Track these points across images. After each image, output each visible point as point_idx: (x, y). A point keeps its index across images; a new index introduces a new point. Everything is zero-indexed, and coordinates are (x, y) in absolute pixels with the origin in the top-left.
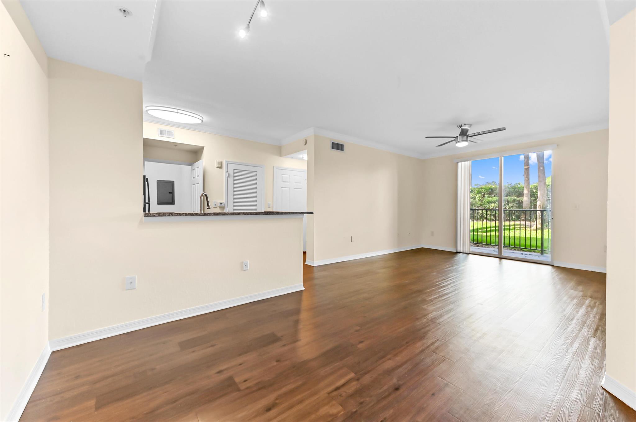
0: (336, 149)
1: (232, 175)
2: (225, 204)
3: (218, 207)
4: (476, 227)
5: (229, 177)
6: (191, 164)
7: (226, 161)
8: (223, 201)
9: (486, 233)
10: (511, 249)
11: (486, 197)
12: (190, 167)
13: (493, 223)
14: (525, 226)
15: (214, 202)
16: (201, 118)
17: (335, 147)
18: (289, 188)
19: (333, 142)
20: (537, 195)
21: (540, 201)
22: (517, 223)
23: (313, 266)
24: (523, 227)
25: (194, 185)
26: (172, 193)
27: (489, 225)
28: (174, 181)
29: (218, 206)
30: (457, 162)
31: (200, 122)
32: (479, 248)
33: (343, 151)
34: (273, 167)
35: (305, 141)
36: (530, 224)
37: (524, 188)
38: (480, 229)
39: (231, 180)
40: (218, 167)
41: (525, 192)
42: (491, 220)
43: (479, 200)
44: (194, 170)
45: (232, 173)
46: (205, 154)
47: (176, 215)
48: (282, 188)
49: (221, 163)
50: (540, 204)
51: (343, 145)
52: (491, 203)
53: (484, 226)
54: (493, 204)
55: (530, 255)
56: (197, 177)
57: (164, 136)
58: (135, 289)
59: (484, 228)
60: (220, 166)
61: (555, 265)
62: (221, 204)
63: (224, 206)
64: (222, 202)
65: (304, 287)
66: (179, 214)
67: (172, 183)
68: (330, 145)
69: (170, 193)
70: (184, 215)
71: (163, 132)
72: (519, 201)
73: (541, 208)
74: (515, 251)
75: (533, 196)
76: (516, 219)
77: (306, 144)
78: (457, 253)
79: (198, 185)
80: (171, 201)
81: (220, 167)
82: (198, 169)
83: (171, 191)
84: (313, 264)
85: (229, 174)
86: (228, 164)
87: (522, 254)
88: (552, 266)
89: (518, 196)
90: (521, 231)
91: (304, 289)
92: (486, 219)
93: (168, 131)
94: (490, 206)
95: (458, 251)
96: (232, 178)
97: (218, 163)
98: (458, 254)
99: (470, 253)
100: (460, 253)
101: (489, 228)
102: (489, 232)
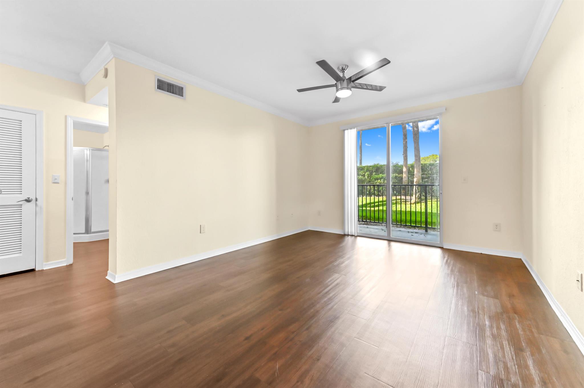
4: (364, 203)
9: (374, 208)
10: (397, 227)
11: (374, 174)
13: (381, 199)
14: (406, 200)
19: (159, 78)
20: (414, 172)
21: (417, 178)
22: (399, 197)
23: (115, 283)
24: (403, 202)
27: (376, 200)
30: (344, 129)
32: (367, 227)
33: (183, 96)
34: (66, 116)
35: (105, 71)
36: (410, 198)
37: (403, 166)
38: (368, 204)
41: (404, 169)
42: (378, 196)
43: (368, 177)
50: (417, 180)
51: (182, 88)
52: (378, 179)
53: (372, 201)
54: (379, 181)
55: (416, 233)
59: (372, 203)
61: (445, 247)
68: (155, 84)
72: (400, 177)
73: (417, 183)
74: (401, 229)
75: (411, 174)
76: (397, 194)
77: (106, 77)
78: (345, 235)
84: (115, 280)
87: (408, 232)
88: (442, 248)
89: (399, 174)
90: (402, 205)
92: (374, 194)
94: (376, 182)
95: (346, 233)
98: (346, 237)
99: (359, 235)
100: (348, 235)
101: (376, 202)
102: (377, 206)
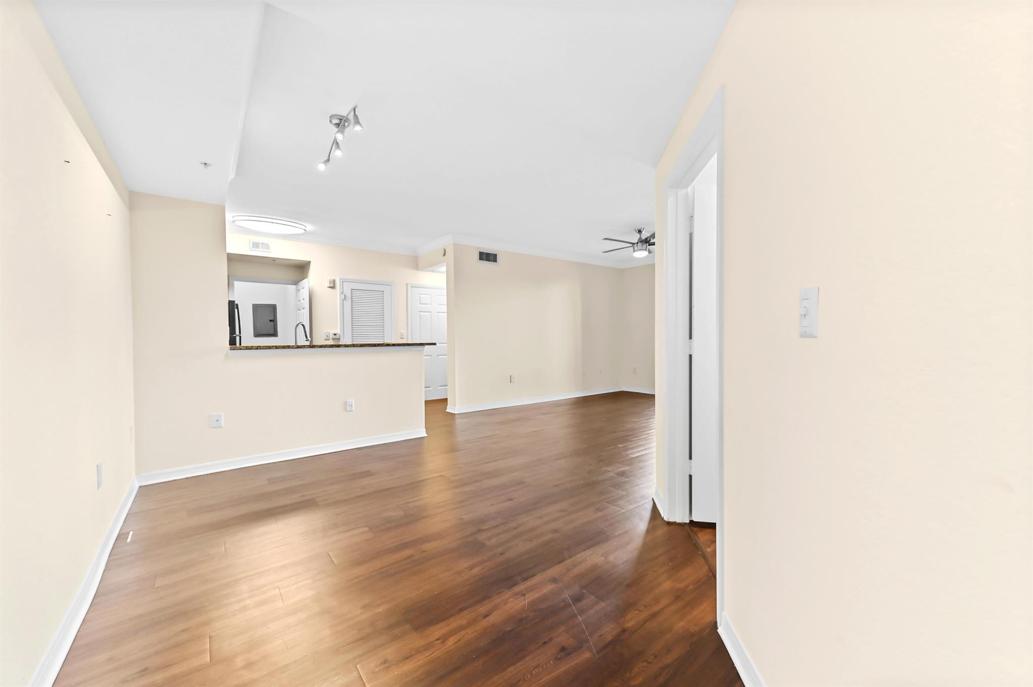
0: (486, 260)
1: (350, 296)
2: (340, 336)
3: (331, 340)
5: (345, 299)
6: (296, 283)
7: (341, 279)
8: (338, 331)
12: (294, 287)
15: (325, 333)
16: (304, 228)
17: (485, 258)
18: (430, 312)
19: (481, 251)
23: (455, 414)
25: (300, 311)
26: (274, 321)
28: (276, 305)
29: (331, 337)
31: (303, 231)
33: (496, 261)
34: (406, 284)
35: (443, 251)
39: (348, 304)
40: (330, 287)
44: (300, 292)
45: (349, 295)
46: (313, 271)
47: (265, 348)
48: (420, 312)
49: (334, 281)
51: (496, 255)
56: (302, 301)
57: (257, 250)
58: (222, 427)
60: (332, 285)
62: (335, 335)
63: (338, 337)
64: (335, 332)
65: (427, 434)
66: (268, 346)
67: (273, 308)
68: (477, 256)
69: (271, 321)
70: (274, 348)
71: (256, 245)
77: (444, 255)
79: (304, 310)
80: (272, 332)
81: (333, 287)
82: (304, 290)
83: (272, 319)
84: (456, 411)
85: (345, 296)
86: (344, 283)
91: (427, 435)
93: (262, 244)
96: (350, 301)
97: (330, 282)
